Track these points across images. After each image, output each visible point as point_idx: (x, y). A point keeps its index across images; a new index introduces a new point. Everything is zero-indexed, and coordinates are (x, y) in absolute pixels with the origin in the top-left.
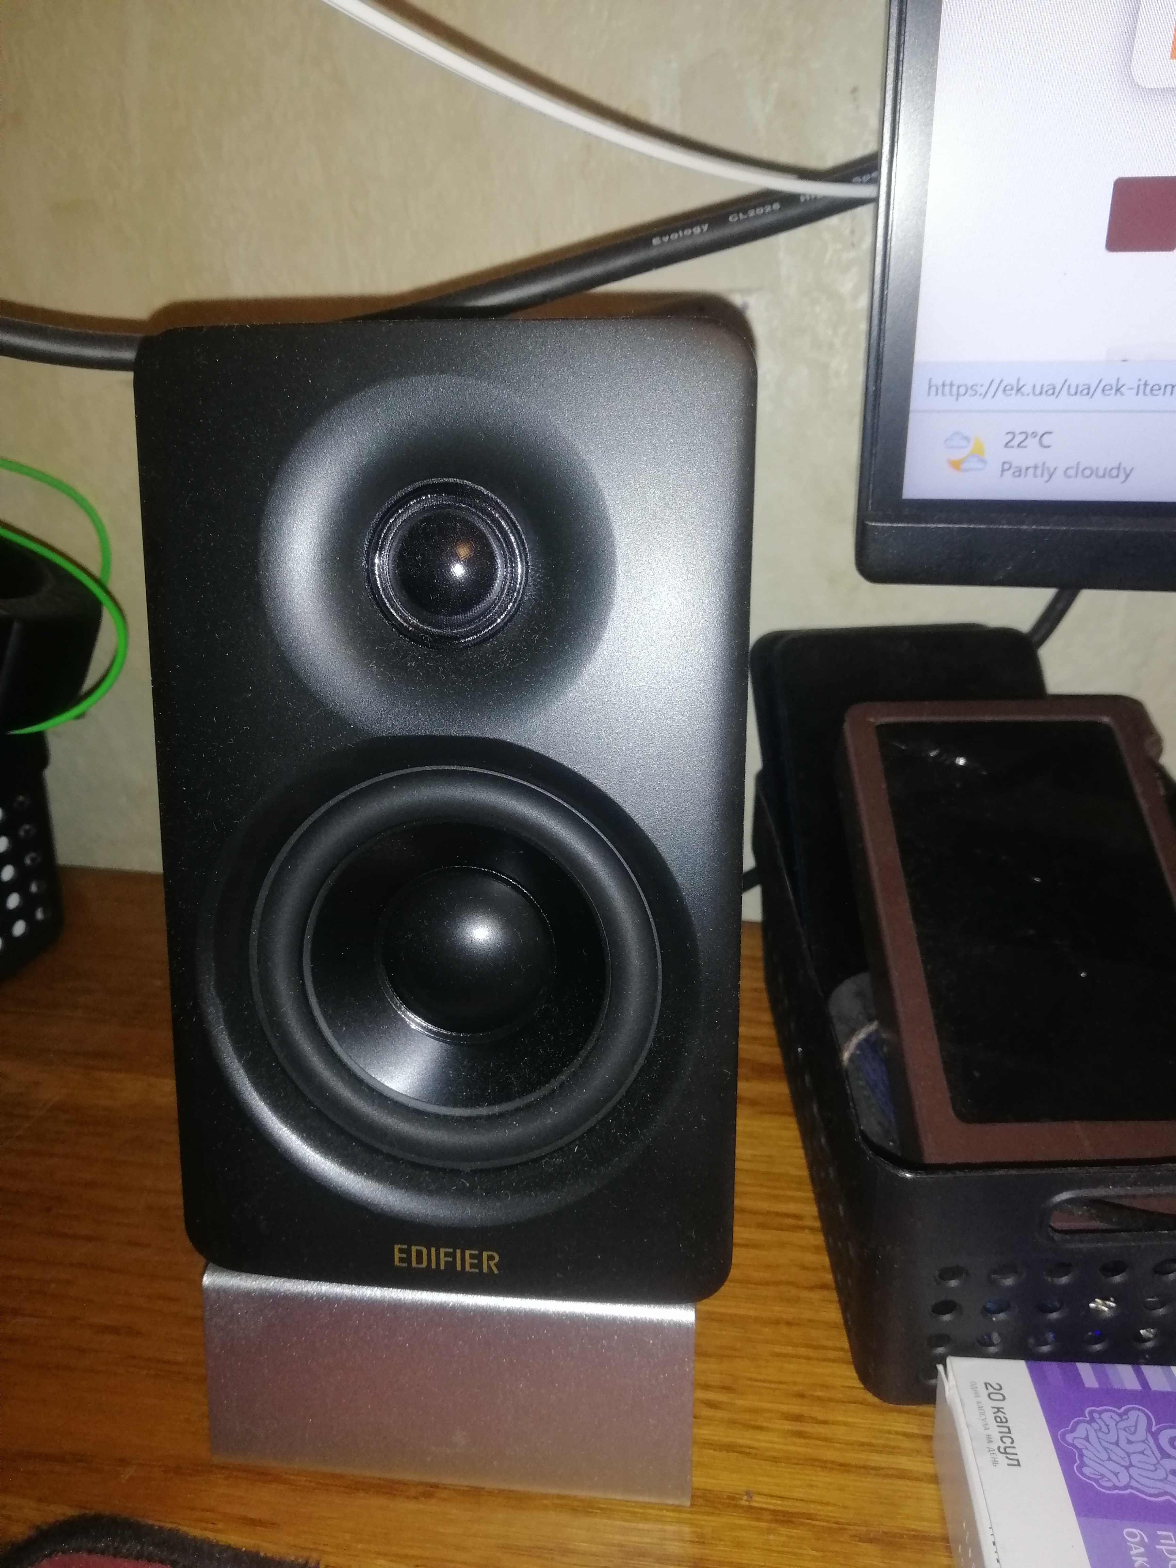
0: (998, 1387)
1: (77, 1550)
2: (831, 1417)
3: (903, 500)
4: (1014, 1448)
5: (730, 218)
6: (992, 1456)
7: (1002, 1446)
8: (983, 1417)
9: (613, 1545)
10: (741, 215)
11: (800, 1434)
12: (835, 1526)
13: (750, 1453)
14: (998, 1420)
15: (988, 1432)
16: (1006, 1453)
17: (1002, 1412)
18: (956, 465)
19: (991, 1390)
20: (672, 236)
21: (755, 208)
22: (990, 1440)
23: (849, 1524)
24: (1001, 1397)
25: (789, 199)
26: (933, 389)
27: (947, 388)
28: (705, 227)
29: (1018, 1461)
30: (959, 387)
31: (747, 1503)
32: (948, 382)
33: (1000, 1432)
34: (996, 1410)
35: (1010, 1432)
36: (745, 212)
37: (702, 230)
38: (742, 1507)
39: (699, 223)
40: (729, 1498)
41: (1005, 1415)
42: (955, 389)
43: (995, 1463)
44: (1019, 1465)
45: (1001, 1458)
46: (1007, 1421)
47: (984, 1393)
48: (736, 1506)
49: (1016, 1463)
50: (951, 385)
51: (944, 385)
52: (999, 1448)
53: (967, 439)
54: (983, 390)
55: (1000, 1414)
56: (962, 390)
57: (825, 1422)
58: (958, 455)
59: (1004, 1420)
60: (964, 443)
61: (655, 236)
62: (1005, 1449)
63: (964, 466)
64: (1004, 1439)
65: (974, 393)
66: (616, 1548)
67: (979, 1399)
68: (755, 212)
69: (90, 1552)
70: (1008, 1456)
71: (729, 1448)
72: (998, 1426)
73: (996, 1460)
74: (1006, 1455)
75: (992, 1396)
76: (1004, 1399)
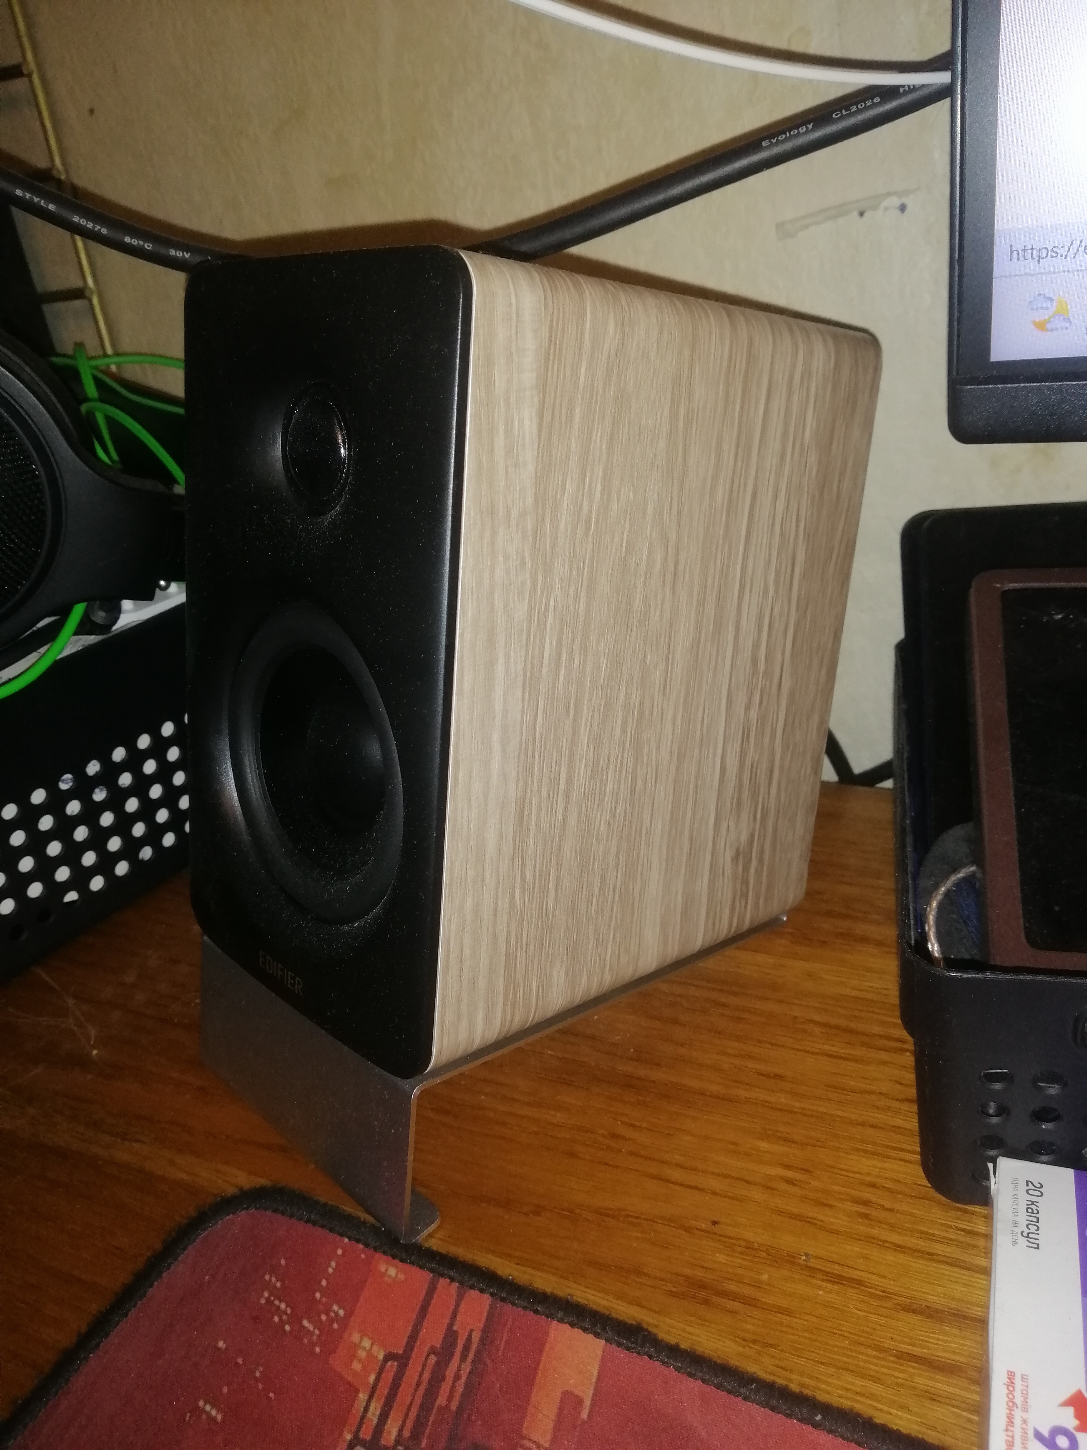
0: (1039, 1186)
1: (266, 1209)
2: (896, 1206)
3: (992, 362)
4: (1038, 1234)
5: (834, 116)
6: (1014, 1237)
7: (1026, 1231)
8: (1015, 1206)
9: (681, 1275)
10: (844, 111)
11: (866, 1216)
12: (881, 1294)
13: (815, 1224)
14: (1030, 1210)
15: (1015, 1218)
16: (1028, 1237)
17: (1035, 1205)
18: (1041, 326)
19: (1031, 1186)
20: (780, 138)
21: (857, 104)
22: (1015, 1224)
23: (895, 1294)
24: (1039, 1194)
25: (890, 92)
26: (1015, 254)
27: (1028, 253)
28: (810, 127)
29: (1038, 1245)
30: (1040, 249)
31: (804, 1263)
32: (1029, 247)
33: (1028, 1220)
34: (1030, 1203)
35: (1038, 1222)
36: (847, 109)
37: (807, 128)
38: (799, 1265)
39: (805, 123)
40: (789, 1255)
41: (1037, 1208)
42: (1035, 252)
43: (1015, 1243)
44: (1038, 1248)
45: (1023, 1241)
46: (1038, 1212)
47: (1023, 1187)
48: (793, 1263)
49: (1036, 1246)
50: (1032, 249)
51: (1025, 250)
52: (1022, 1232)
53: (1051, 300)
54: (1063, 252)
55: (1033, 1207)
56: (1043, 253)
57: (891, 1210)
58: (1041, 316)
59: (1035, 1211)
60: (1048, 304)
61: (764, 139)
62: (1028, 1234)
63: (1048, 327)
64: (1030, 1226)
65: (1055, 255)
66: (683, 1278)
67: (1016, 1192)
68: (857, 107)
69: (275, 1211)
70: (1029, 1239)
71: (798, 1217)
72: (1027, 1216)
73: (1016, 1241)
74: (1027, 1239)
75: (1030, 1192)
76: (1042, 1195)
